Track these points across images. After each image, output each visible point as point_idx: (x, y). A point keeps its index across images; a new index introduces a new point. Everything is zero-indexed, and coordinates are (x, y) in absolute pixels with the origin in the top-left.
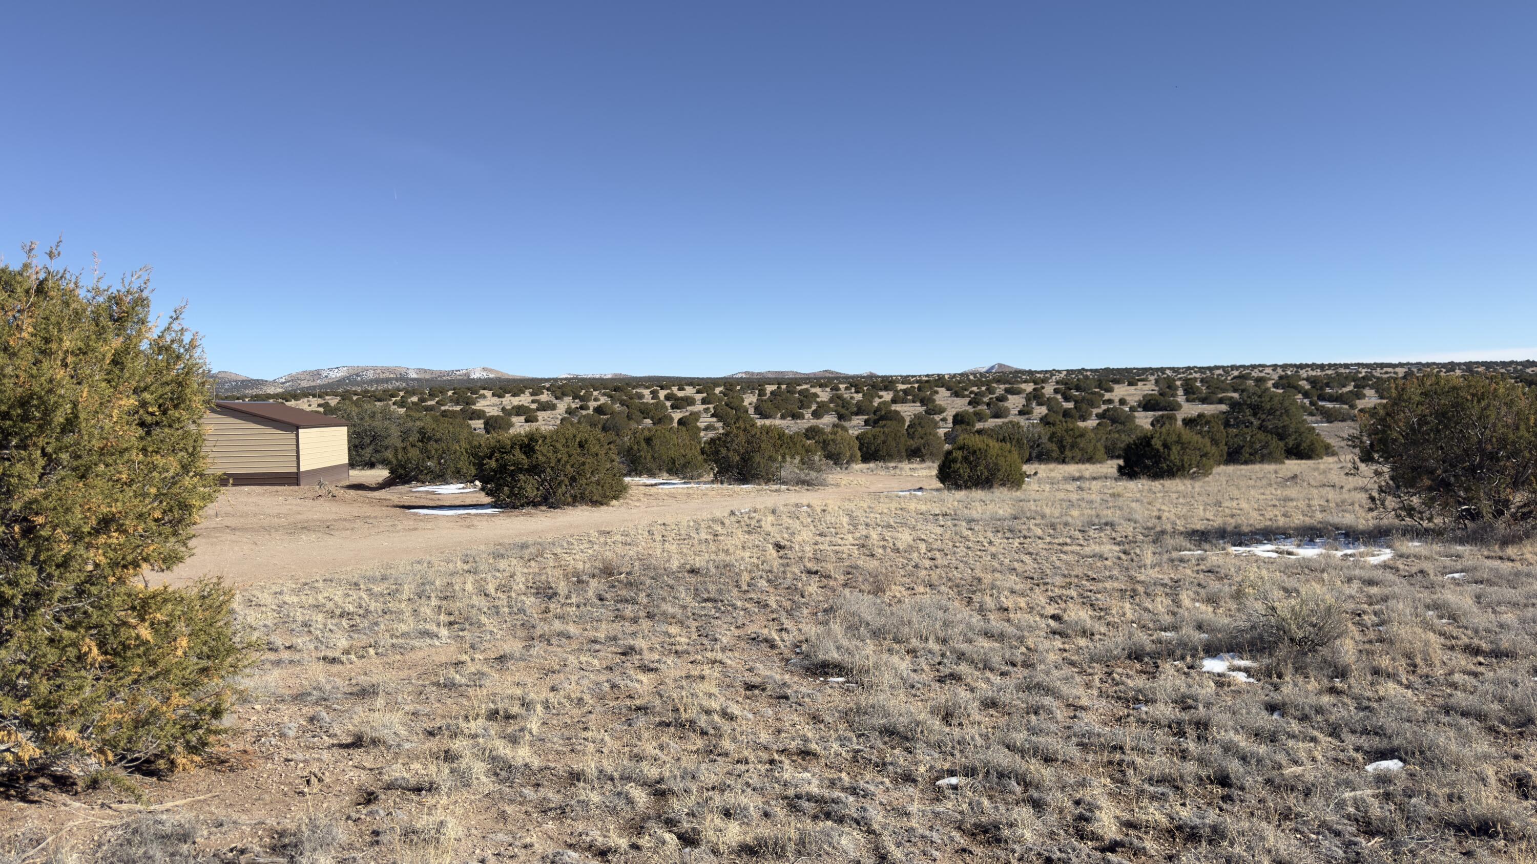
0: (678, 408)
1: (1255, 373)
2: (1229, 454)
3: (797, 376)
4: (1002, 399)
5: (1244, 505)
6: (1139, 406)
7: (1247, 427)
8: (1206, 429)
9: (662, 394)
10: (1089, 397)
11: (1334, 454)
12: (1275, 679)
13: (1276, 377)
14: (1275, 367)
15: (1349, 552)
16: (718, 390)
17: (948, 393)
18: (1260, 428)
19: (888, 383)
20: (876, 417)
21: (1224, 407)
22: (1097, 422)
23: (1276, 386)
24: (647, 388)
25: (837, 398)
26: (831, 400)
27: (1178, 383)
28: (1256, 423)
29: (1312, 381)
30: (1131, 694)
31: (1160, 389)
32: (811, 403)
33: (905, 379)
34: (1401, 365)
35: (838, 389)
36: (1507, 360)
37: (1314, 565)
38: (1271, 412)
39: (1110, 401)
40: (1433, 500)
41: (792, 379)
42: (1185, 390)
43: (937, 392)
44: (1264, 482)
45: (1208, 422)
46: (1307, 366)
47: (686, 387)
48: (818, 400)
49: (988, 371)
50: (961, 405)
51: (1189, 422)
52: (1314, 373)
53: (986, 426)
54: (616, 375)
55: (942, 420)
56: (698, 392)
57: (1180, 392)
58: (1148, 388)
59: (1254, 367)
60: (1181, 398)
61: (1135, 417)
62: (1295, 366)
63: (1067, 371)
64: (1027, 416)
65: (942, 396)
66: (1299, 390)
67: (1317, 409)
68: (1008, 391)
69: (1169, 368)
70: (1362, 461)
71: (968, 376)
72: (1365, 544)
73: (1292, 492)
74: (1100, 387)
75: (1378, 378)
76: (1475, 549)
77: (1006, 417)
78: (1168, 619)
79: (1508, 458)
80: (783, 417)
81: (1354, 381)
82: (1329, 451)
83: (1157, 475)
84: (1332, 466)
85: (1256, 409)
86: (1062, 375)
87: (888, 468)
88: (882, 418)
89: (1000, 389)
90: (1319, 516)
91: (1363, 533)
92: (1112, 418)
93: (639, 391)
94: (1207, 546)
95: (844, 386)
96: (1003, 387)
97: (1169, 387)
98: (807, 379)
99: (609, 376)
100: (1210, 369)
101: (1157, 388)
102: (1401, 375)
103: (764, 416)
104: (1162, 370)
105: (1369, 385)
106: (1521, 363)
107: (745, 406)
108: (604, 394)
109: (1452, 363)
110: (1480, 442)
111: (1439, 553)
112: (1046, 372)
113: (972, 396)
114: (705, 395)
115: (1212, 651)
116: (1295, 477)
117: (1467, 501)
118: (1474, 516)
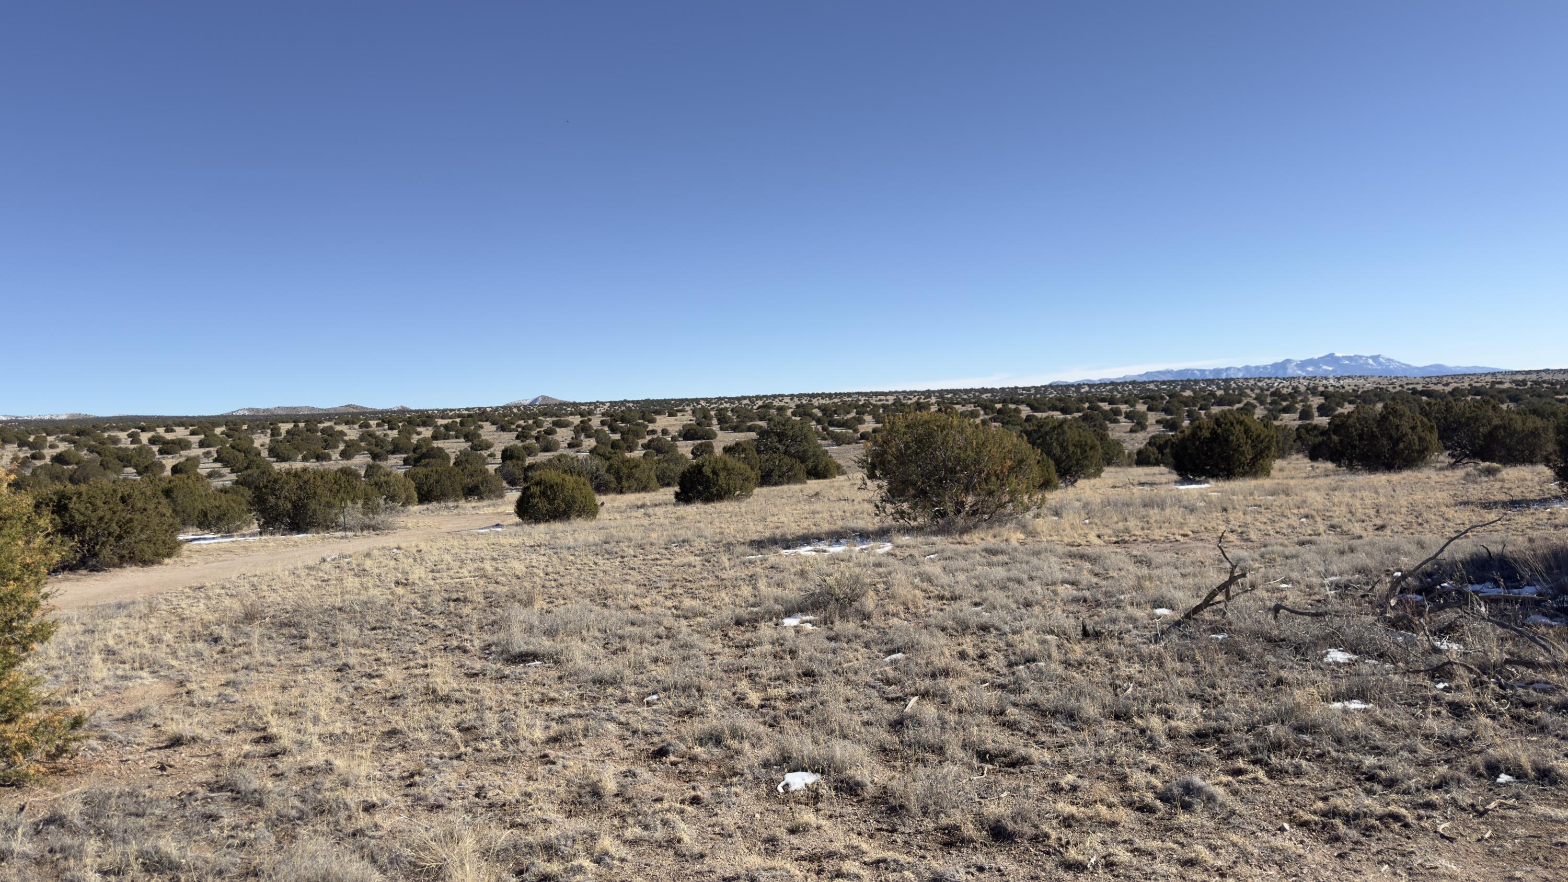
0: (169, 453)
1: (776, 403)
2: (762, 477)
3: (313, 412)
4: (550, 432)
5: (783, 519)
6: (680, 436)
7: (775, 452)
8: (743, 456)
9: (145, 437)
10: (634, 428)
11: (843, 473)
12: (830, 625)
13: (793, 406)
14: (792, 397)
15: (864, 547)
16: (218, 431)
17: (494, 428)
18: (785, 453)
19: (426, 418)
20: (416, 456)
21: (753, 435)
22: (644, 452)
23: (794, 414)
24: (123, 430)
25: (368, 436)
26: (362, 438)
27: (713, 413)
28: (782, 448)
29: (823, 408)
30: (744, 643)
31: (697, 419)
32: (338, 441)
33: (443, 414)
34: (891, 393)
35: (368, 426)
36: (968, 388)
37: (841, 557)
38: (794, 438)
39: (653, 432)
40: (916, 504)
41: (308, 415)
42: (718, 420)
43: (481, 427)
44: (794, 500)
45: (744, 450)
46: (818, 395)
47: (175, 428)
48: (345, 438)
49: (532, 404)
50: (508, 439)
51: (727, 450)
52: (824, 402)
53: (539, 461)
54: (73, 415)
55: (490, 455)
56: (193, 433)
57: (715, 421)
58: (686, 418)
59: (775, 397)
60: (715, 427)
61: (677, 446)
62: (808, 395)
63: (611, 402)
64: (576, 449)
65: (488, 431)
66: (813, 417)
67: (828, 434)
68: (555, 424)
69: (703, 399)
70: (869, 478)
71: (511, 409)
72: (874, 540)
73: (818, 506)
74: (643, 418)
75: (874, 405)
76: (944, 538)
77: (556, 450)
78: (752, 600)
79: (962, 471)
80: (305, 459)
81: (856, 408)
82: (840, 470)
83: (707, 500)
84: (843, 483)
85: (781, 436)
86: (606, 407)
87: (448, 508)
88: (423, 456)
89: (548, 422)
90: (840, 523)
91: (872, 533)
92: (656, 447)
93: (112, 434)
94: (764, 551)
95: (375, 422)
96: (550, 420)
97: (705, 417)
98: (327, 415)
99: (64, 417)
100: (738, 399)
101: (694, 419)
102: (890, 402)
103: (281, 458)
104: (697, 401)
105: (867, 412)
106: (978, 390)
107: (256, 448)
108: (63, 440)
109: (928, 391)
110: (944, 460)
111: (921, 543)
112: (591, 404)
113: (520, 430)
114: (202, 436)
115: (789, 613)
116: (817, 494)
117: (939, 503)
118: (943, 514)
